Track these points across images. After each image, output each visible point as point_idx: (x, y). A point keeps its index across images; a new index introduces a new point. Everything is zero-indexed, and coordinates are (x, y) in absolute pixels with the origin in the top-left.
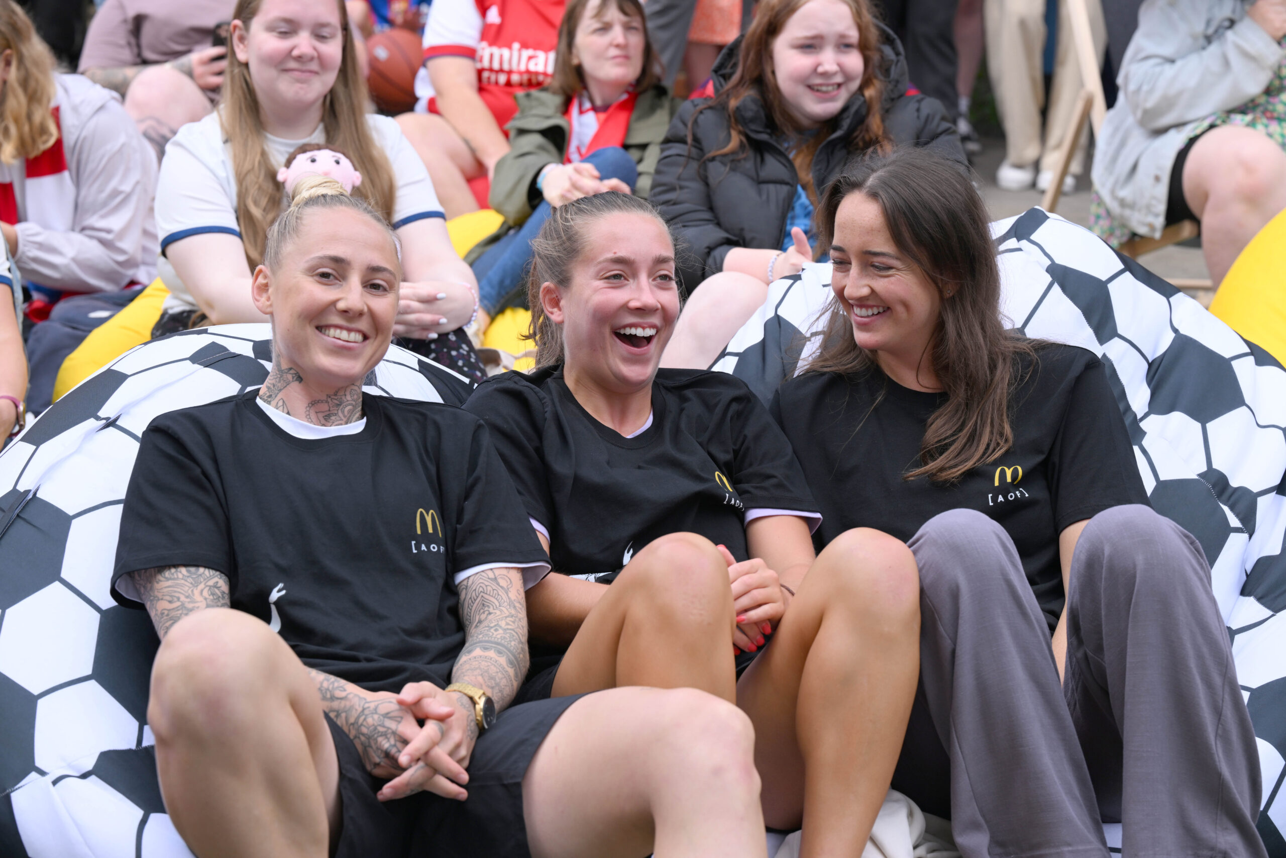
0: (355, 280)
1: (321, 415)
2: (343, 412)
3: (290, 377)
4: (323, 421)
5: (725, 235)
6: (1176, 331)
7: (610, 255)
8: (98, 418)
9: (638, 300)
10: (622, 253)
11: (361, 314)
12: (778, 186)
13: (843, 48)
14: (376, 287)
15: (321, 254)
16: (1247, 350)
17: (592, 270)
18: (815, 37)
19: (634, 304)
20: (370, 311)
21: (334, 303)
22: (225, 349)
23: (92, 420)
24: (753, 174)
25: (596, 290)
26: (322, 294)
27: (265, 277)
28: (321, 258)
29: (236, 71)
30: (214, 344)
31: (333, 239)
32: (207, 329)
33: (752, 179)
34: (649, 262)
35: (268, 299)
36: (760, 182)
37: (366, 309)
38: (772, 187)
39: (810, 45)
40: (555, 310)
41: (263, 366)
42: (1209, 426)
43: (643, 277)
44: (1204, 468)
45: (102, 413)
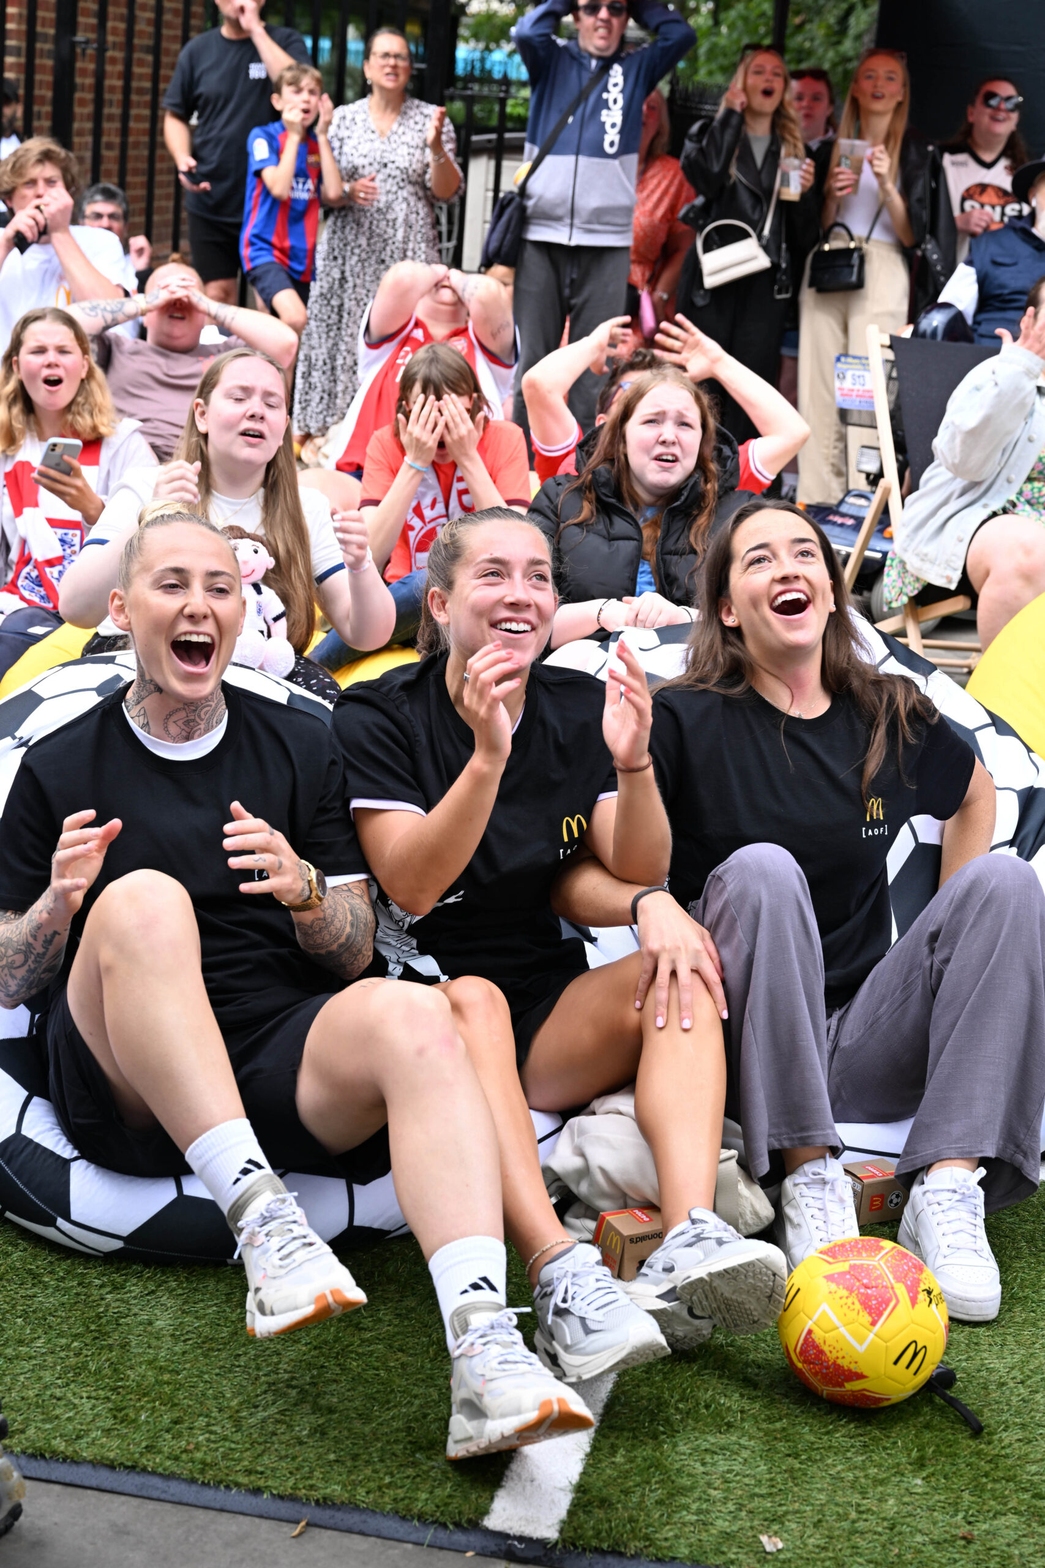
0: (198, 586)
1: (180, 723)
3: (152, 687)
7: (487, 556)
8: (14, 738)
9: (512, 595)
10: (498, 554)
11: (205, 617)
13: (681, 425)
14: (221, 591)
15: (162, 567)
16: (989, 721)
17: (471, 571)
18: (658, 415)
19: (509, 599)
20: (214, 613)
21: (181, 610)
23: (9, 739)
24: (605, 533)
25: (475, 588)
26: (171, 603)
27: (121, 599)
28: (163, 571)
29: (194, 439)
31: (174, 551)
34: (524, 564)
35: (127, 617)
37: (209, 612)
38: (621, 543)
39: (654, 421)
40: (442, 613)
43: (517, 575)
45: (18, 734)
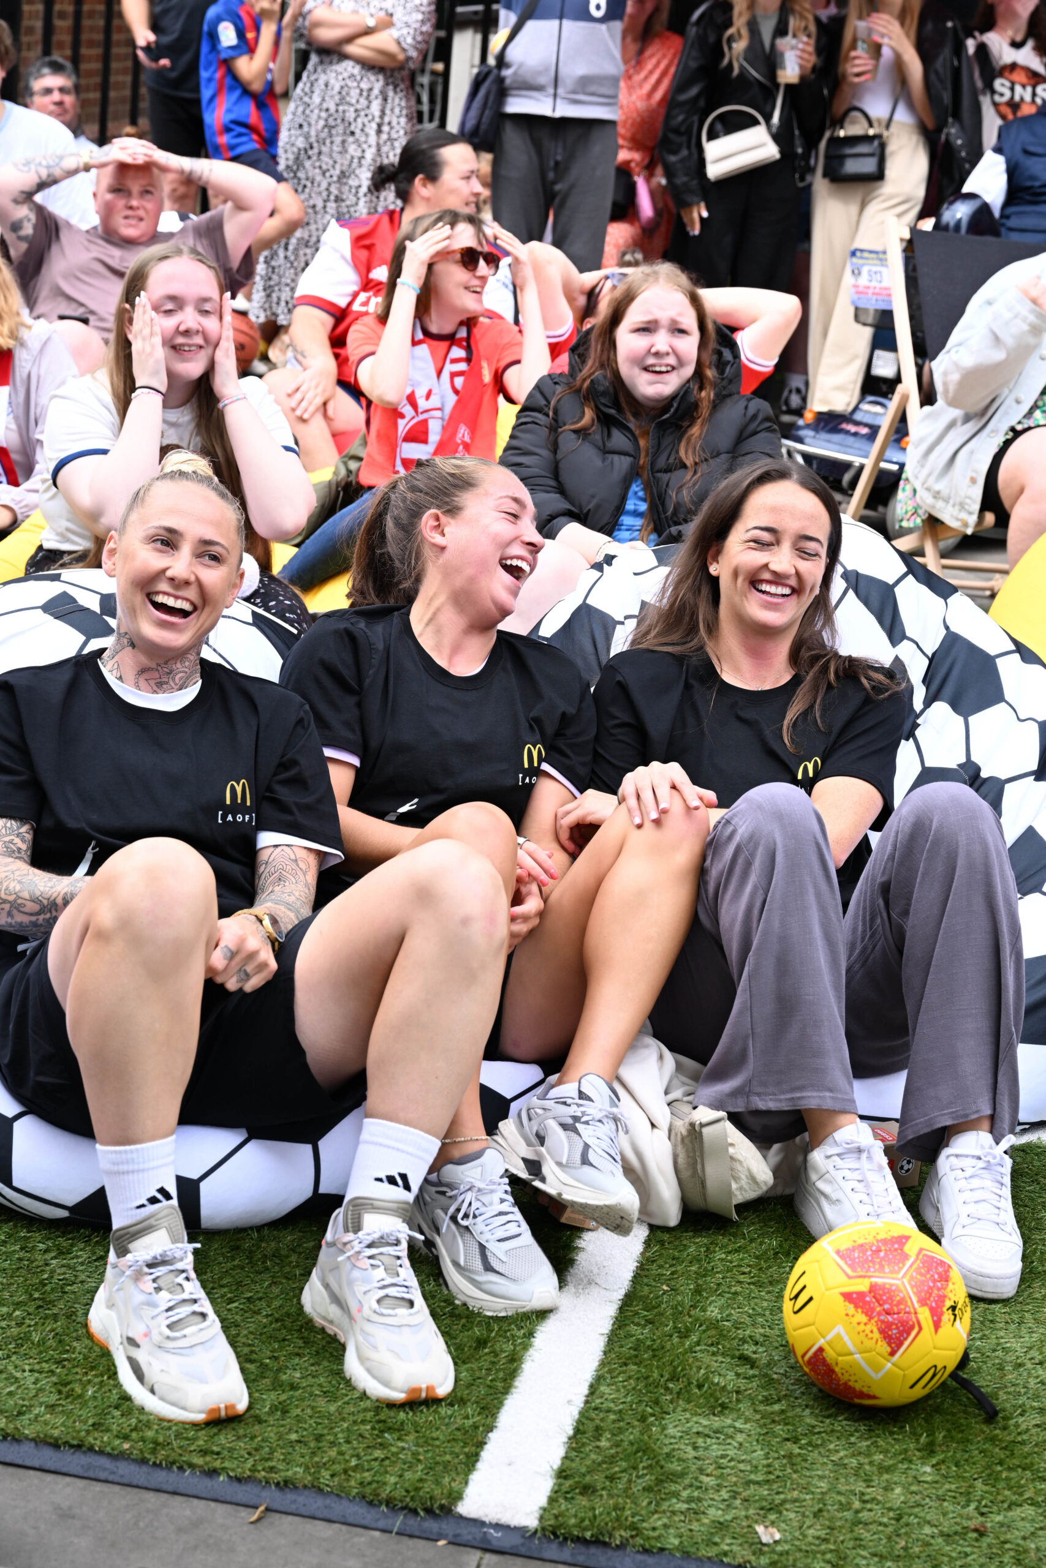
0: (186, 550)
1: (152, 682)
2: (173, 680)
3: (126, 641)
4: (155, 688)
5: (568, 506)
6: (947, 628)
11: (187, 583)
12: (623, 457)
13: (676, 333)
15: (157, 524)
16: (1013, 648)
18: (649, 322)
20: (198, 580)
21: (164, 571)
22: (74, 601)
24: (600, 444)
27: (115, 542)
28: (157, 528)
30: (65, 595)
31: (171, 511)
32: (60, 575)
33: (599, 449)
35: (114, 563)
36: (605, 451)
38: (616, 457)
39: (647, 328)
41: (106, 623)
42: (971, 719)
44: (963, 760)
